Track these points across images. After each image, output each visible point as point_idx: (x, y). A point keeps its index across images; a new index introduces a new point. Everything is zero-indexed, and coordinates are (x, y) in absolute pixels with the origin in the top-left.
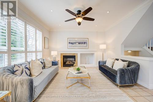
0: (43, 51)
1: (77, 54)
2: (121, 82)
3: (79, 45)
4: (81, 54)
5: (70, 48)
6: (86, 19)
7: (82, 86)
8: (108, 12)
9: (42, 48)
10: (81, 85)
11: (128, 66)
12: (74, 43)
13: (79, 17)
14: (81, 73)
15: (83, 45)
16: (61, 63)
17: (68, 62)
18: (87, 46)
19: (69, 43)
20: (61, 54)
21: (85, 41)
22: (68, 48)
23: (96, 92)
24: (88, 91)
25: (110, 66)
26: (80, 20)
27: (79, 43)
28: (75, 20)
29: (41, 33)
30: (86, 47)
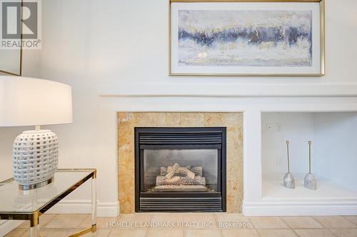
1: (240, 114)
5: (183, 70)
12: (215, 36)
16: (121, 187)
17: (171, 170)
18: (315, 60)
19: (183, 35)
20: (119, 114)
21: (295, 24)
22: (171, 75)
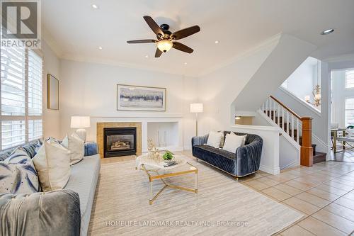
0: (43, 117)
1: (141, 123)
2: (242, 172)
3: (146, 102)
4: (149, 124)
5: (122, 108)
6: (178, 46)
7: (175, 192)
8: (217, 42)
9: (43, 107)
10: (173, 191)
11: (247, 143)
12: (133, 97)
13: (164, 39)
14: (174, 164)
15: (154, 103)
17: (117, 143)
18: (164, 106)
19: (122, 97)
20: (98, 124)
21: (158, 95)
22: (117, 110)
23: (207, 197)
24: (194, 198)
25: (217, 146)
26: (166, 45)
27: (145, 99)
28: (153, 43)
29: (40, 61)
30: (161, 107)
